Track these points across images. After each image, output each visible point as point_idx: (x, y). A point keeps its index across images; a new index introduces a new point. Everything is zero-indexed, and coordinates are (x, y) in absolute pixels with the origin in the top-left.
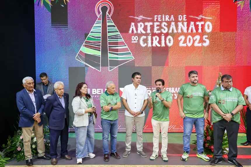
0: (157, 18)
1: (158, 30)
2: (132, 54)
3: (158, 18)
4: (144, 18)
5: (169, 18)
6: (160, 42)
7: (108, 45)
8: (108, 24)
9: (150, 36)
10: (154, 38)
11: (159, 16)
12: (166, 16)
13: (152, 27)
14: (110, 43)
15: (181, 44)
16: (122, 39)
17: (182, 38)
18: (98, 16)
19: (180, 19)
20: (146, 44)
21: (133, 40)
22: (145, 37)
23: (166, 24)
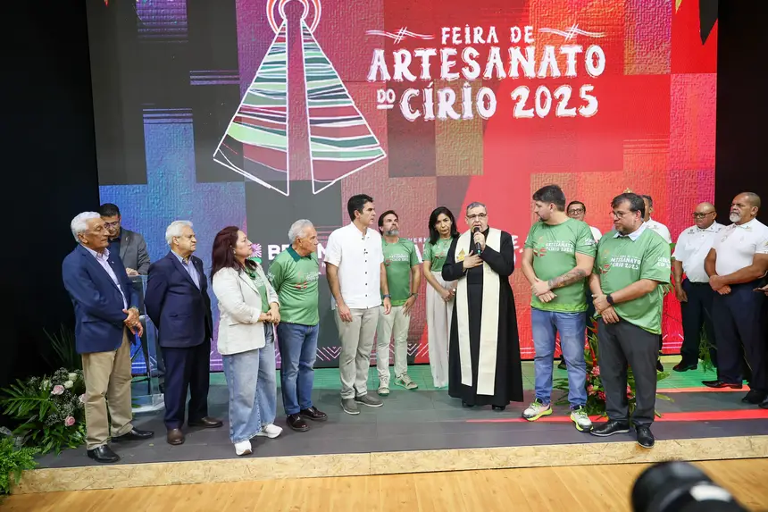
0: (448, 35)
1: (452, 70)
2: (379, 143)
3: (452, 35)
4: (412, 34)
5: (485, 36)
6: (458, 107)
7: (309, 118)
8: (306, 55)
9: (431, 90)
10: (442, 94)
11: (456, 29)
12: (476, 30)
13: (436, 62)
14: (313, 112)
15: (519, 112)
16: (348, 98)
17: (522, 92)
18: (277, 31)
19: (516, 37)
20: (417, 114)
21: (382, 101)
22: (415, 92)
23: (476, 54)
